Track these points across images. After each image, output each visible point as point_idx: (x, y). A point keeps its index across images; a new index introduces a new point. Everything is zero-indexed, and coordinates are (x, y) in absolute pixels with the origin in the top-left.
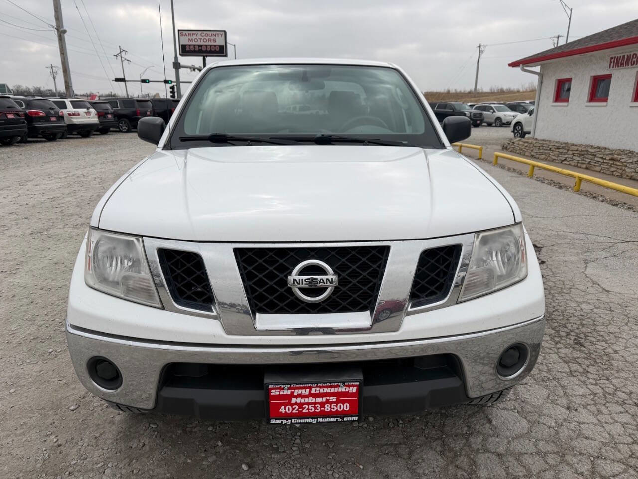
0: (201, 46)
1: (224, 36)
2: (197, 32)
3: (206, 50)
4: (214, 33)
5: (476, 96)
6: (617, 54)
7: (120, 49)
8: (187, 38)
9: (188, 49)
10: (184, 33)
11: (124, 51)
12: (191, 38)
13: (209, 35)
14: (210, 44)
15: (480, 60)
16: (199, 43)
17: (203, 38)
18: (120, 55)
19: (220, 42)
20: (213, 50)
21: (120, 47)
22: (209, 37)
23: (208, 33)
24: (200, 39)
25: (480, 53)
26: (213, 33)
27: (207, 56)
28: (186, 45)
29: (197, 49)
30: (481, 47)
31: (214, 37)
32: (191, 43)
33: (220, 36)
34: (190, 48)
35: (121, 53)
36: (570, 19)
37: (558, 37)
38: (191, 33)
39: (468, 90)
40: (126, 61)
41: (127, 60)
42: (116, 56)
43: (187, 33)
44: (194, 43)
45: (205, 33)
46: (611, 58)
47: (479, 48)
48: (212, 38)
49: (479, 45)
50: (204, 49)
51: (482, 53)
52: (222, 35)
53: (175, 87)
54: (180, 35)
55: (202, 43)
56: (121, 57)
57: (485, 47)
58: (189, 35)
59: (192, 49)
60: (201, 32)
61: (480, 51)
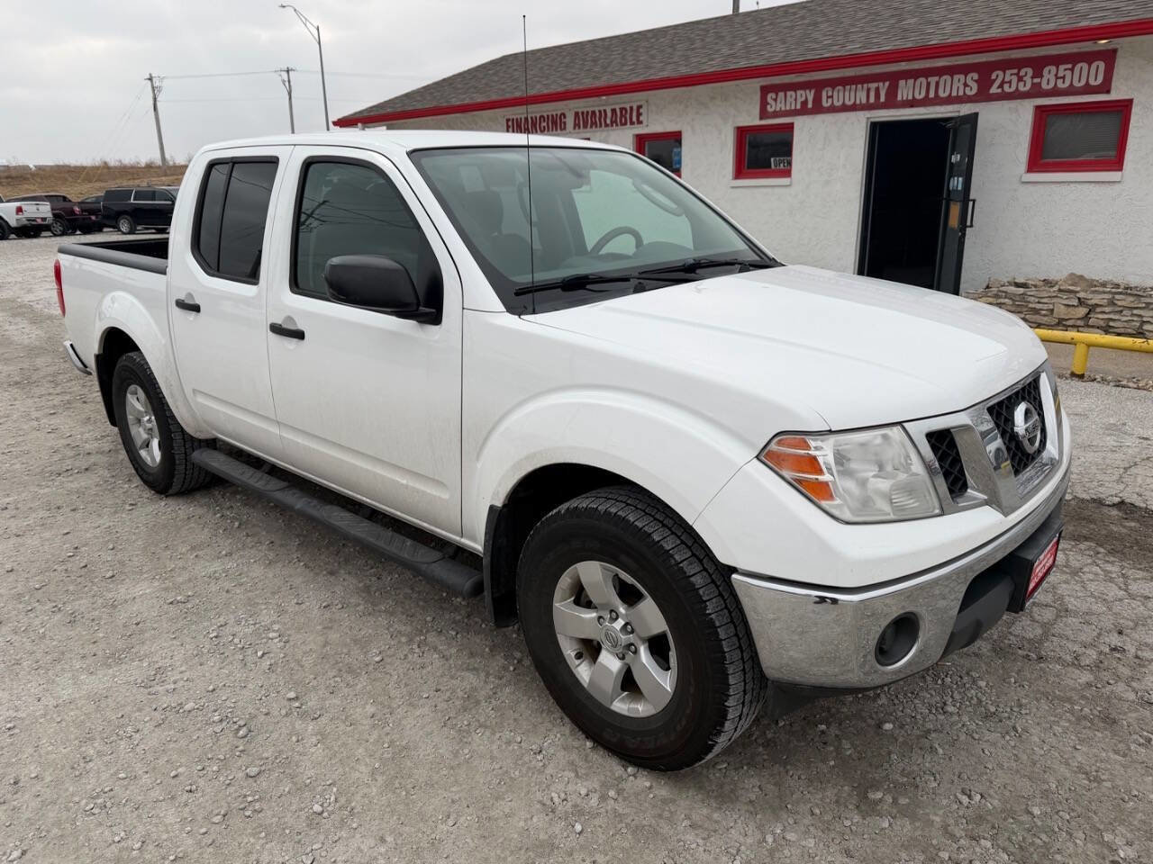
5: (168, 172)
6: (515, 115)
15: (158, 104)
25: (154, 91)
30: (154, 80)
36: (319, 43)
37: (288, 71)
39: (143, 161)
46: (508, 120)
47: (149, 82)
49: (148, 77)
51: (159, 91)
57: (161, 79)
61: (153, 88)
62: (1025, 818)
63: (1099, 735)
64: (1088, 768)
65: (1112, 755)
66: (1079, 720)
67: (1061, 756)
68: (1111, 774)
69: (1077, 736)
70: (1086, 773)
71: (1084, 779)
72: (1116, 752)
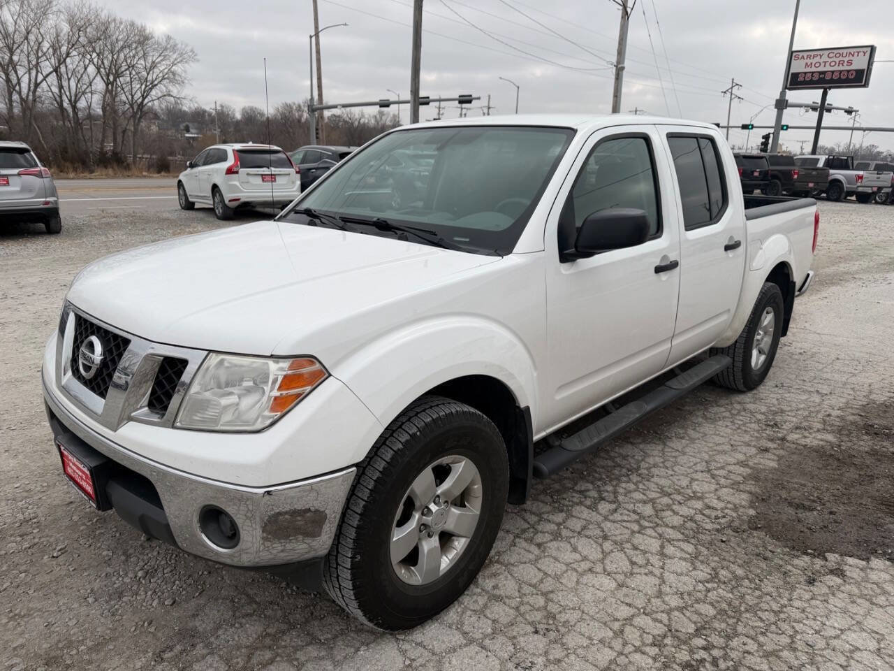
0: (824, 73)
1: (868, 55)
2: (821, 53)
3: (832, 79)
4: (852, 51)
7: (733, 82)
8: (803, 62)
9: (801, 79)
10: (801, 54)
11: (737, 85)
12: (809, 61)
13: (841, 55)
14: (841, 68)
16: (821, 69)
17: (830, 60)
18: (730, 91)
19: (859, 63)
20: (843, 78)
21: (733, 79)
22: (841, 58)
23: (841, 51)
24: (825, 62)
26: (848, 51)
27: (830, 88)
28: (799, 73)
29: (816, 78)
31: (851, 58)
32: (808, 70)
33: (862, 54)
34: (804, 78)
35: (732, 88)
38: (812, 53)
40: (736, 99)
41: (739, 98)
42: (725, 92)
43: (805, 54)
44: (814, 69)
45: (836, 51)
48: (846, 59)
50: (828, 77)
52: (865, 53)
53: (771, 136)
54: (793, 58)
55: (828, 68)
56: (731, 94)
58: (809, 57)
59: (808, 78)
60: (828, 52)
62: (23, 568)
63: (45, 646)
64: (26, 620)
65: (21, 641)
66: (71, 642)
67: (48, 611)
68: (8, 630)
69: (57, 631)
70: (23, 616)
71: (21, 612)
72: (22, 646)
